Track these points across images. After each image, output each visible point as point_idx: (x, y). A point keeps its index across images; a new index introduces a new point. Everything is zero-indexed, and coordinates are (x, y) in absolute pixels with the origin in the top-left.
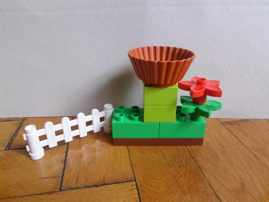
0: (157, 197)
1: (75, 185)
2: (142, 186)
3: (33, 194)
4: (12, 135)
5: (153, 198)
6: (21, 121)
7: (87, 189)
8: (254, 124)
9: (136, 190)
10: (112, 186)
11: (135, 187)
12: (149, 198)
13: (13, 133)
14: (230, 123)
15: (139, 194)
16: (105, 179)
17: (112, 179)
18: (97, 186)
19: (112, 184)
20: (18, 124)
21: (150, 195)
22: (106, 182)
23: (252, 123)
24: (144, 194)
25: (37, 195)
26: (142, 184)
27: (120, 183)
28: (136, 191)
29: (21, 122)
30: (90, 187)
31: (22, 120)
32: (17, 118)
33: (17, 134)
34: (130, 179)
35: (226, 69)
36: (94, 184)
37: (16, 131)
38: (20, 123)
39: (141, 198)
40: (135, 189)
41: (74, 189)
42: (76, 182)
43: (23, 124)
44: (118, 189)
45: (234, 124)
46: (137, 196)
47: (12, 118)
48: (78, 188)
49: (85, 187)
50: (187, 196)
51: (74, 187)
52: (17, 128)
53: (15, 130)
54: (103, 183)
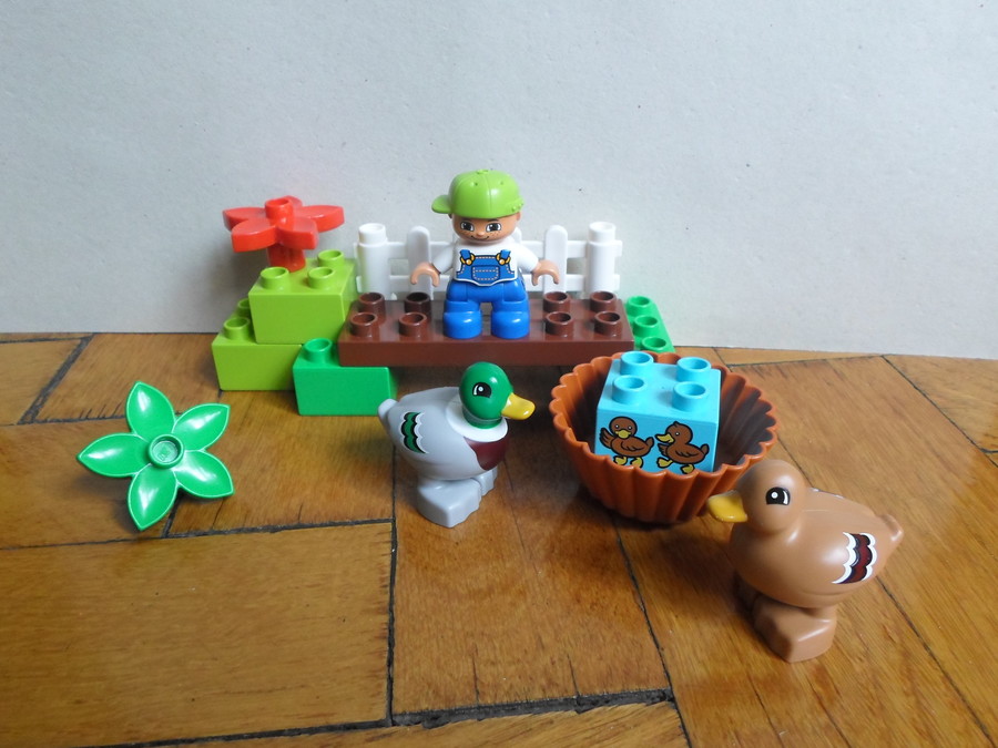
0: (446, 565)
1: (210, 524)
2: (411, 535)
3: (85, 540)
4: (48, 382)
5: (433, 569)
6: (79, 341)
7: (243, 535)
8: (841, 376)
9: (390, 545)
10: (321, 532)
11: (388, 537)
12: (420, 567)
13: (52, 375)
14: (760, 368)
15: (394, 555)
16: (303, 512)
17: (323, 513)
18: (274, 530)
19: (322, 525)
20: (68, 350)
21: (427, 559)
22: (305, 519)
23: (836, 372)
24: (408, 556)
25: (97, 543)
26: (412, 530)
27: (345, 524)
28: (387, 549)
29: (79, 346)
30: (253, 530)
31: (81, 339)
32: (68, 333)
33: (61, 378)
34: (378, 517)
35: (737, 180)
36: (266, 523)
37: (59, 371)
38: (75, 347)
39: (397, 567)
40: (387, 542)
41: (205, 534)
42: (214, 515)
43: (83, 353)
44: (335, 539)
45: (769, 374)
46: (387, 561)
47: (51, 334)
48: (220, 532)
49: (239, 531)
50: (537, 568)
51: (207, 530)
52: (65, 363)
53: (57, 368)
54: (295, 523)
